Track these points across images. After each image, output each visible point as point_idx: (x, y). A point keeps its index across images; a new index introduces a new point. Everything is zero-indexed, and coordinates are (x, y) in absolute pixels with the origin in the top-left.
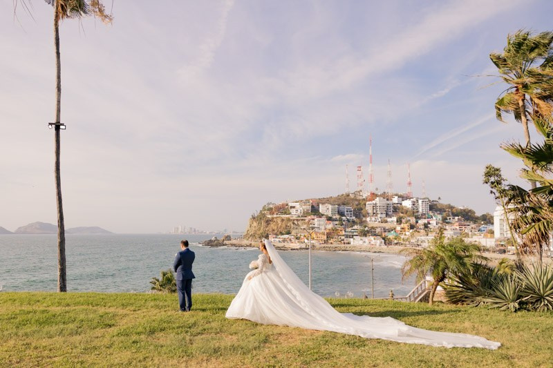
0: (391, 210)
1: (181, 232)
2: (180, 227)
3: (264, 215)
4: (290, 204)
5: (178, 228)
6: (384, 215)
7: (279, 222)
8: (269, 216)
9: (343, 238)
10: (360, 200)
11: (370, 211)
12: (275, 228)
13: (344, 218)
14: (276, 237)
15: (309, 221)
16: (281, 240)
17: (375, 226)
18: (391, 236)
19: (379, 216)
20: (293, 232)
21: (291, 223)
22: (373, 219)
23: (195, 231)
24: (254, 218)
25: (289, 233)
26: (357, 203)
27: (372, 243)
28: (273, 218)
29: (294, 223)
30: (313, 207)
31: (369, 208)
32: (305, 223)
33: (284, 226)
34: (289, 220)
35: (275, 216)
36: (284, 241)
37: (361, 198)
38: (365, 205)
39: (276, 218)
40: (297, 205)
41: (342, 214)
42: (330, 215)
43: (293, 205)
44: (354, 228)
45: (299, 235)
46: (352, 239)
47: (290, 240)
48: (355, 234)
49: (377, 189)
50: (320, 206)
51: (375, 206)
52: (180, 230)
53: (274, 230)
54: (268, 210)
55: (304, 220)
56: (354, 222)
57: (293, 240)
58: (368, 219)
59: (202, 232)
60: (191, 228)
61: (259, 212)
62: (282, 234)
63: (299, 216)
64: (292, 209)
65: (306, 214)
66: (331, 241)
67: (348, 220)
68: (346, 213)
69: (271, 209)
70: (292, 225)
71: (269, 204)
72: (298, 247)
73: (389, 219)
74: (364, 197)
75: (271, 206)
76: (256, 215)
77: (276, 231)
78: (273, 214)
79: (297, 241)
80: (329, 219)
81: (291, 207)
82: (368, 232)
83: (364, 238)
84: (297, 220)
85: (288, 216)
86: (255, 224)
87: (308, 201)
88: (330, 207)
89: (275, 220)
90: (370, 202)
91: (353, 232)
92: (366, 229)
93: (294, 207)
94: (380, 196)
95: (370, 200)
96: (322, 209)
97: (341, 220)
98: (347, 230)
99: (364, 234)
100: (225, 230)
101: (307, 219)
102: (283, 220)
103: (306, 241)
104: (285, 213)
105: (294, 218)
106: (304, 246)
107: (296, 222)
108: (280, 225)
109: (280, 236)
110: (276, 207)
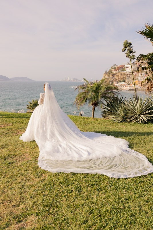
1: (69, 80)
2: (68, 78)
3: (111, 72)
4: (126, 66)
5: (67, 78)
7: (119, 75)
8: (114, 72)
12: (117, 78)
14: (117, 84)
15: (135, 75)
16: (120, 85)
20: (127, 81)
21: (126, 76)
23: (76, 80)
24: (106, 73)
25: (124, 81)
28: (116, 73)
29: (127, 76)
33: (122, 77)
34: (125, 74)
35: (117, 72)
36: (121, 86)
39: (118, 73)
40: (130, 66)
45: (129, 83)
47: (125, 85)
52: (68, 79)
53: (116, 80)
54: (114, 68)
57: (126, 85)
59: (80, 80)
60: (74, 78)
61: (109, 70)
62: (120, 82)
63: (130, 72)
64: (127, 68)
65: (134, 71)
69: (116, 68)
70: (126, 77)
71: (114, 65)
72: (129, 89)
75: (115, 66)
76: (107, 72)
77: (117, 80)
78: (116, 71)
79: (128, 86)
81: (126, 67)
84: (129, 74)
85: (124, 72)
86: (106, 77)
89: (117, 74)
93: (128, 67)
100: (92, 80)
102: (121, 74)
104: (123, 70)
106: (131, 88)
107: (128, 75)
108: (120, 77)
109: (119, 83)
110: (118, 67)
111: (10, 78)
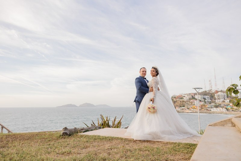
0: (226, 97)
3: (173, 100)
4: (183, 95)
6: (223, 99)
7: (179, 102)
8: (175, 100)
9: (208, 108)
10: (211, 93)
11: (217, 98)
12: (178, 104)
13: (206, 101)
15: (192, 102)
17: (220, 103)
18: (229, 107)
19: (221, 99)
20: (186, 106)
21: (184, 102)
22: (219, 101)
25: (184, 106)
26: (210, 94)
27: (221, 110)
28: (176, 101)
29: (186, 103)
30: (192, 96)
31: (216, 96)
32: (190, 103)
33: (181, 104)
34: (183, 101)
35: (177, 100)
36: (183, 109)
37: (211, 92)
38: (214, 95)
40: (186, 96)
41: (205, 99)
42: (200, 100)
43: (184, 95)
44: (211, 104)
45: (189, 107)
46: (212, 109)
47: (185, 109)
48: (213, 107)
49: (218, 89)
50: (196, 96)
51: (219, 96)
53: (177, 105)
54: (174, 98)
55: (190, 101)
56: (210, 102)
57: (186, 109)
58: (216, 101)
65: (190, 99)
66: (203, 110)
67: (208, 101)
68: (206, 99)
70: (185, 103)
71: (174, 95)
72: (190, 112)
73: (226, 101)
74: (213, 92)
75: (175, 96)
79: (188, 109)
80: (200, 101)
82: (218, 106)
83: (217, 108)
84: (187, 101)
85: (183, 100)
87: (190, 94)
88: (200, 96)
89: (177, 101)
90: (216, 94)
91: (212, 106)
92: (217, 105)
93: (184, 96)
94: (220, 91)
95: (216, 93)
96: (196, 97)
97: (205, 101)
98: (209, 105)
99: (216, 107)
101: (191, 101)
102: (180, 102)
103: (192, 109)
104: (181, 99)
105: (186, 100)
107: (186, 102)
108: (180, 103)
109: (180, 108)
110: (177, 97)
111: (95, 105)
